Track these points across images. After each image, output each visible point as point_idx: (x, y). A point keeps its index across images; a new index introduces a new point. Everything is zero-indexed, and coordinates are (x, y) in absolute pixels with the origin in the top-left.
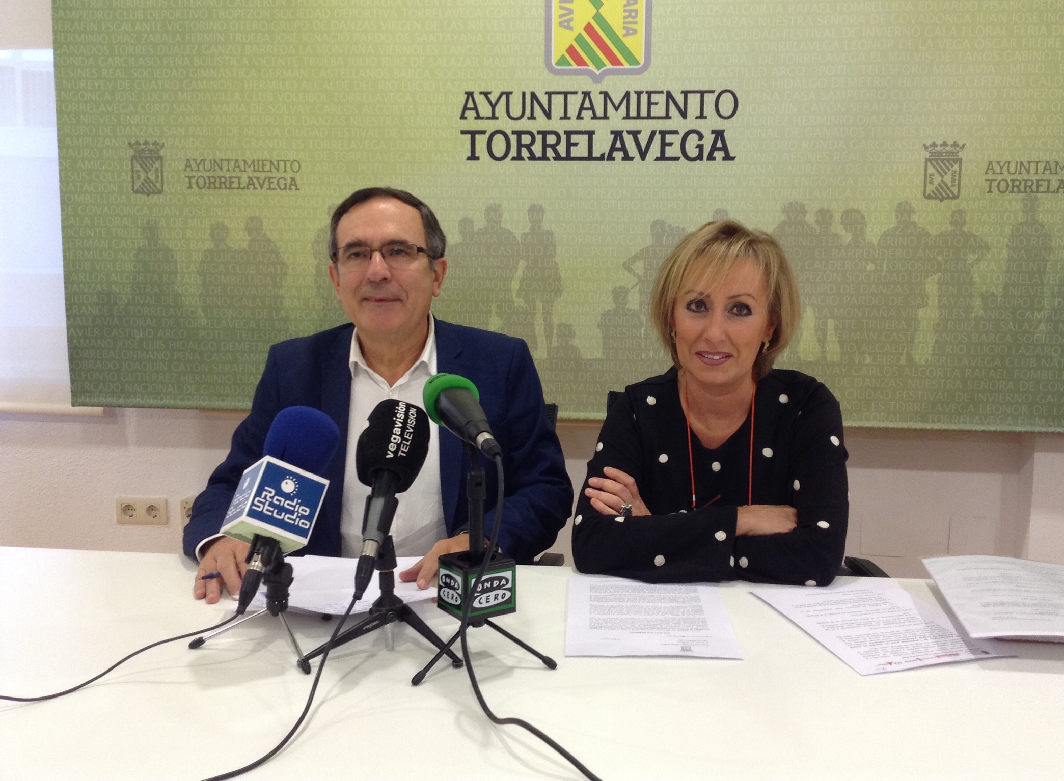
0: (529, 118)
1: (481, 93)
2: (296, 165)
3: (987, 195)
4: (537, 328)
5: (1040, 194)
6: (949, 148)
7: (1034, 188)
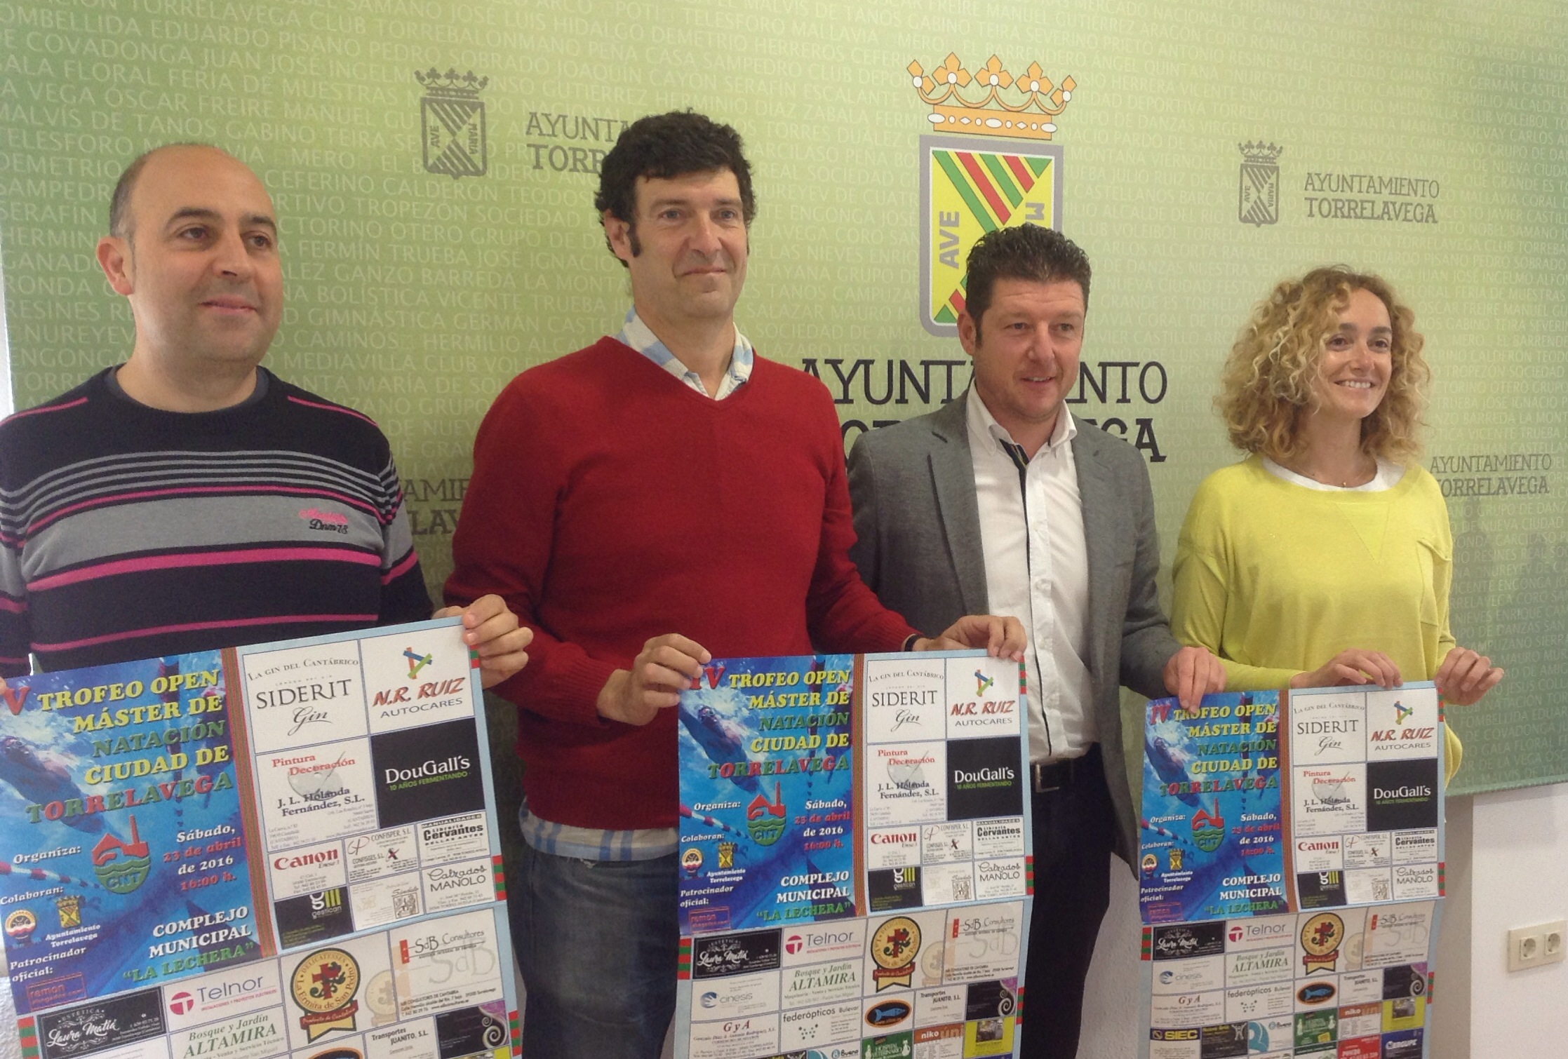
0: (897, 402)
1: (827, 361)
5: (1481, 497)
7: (1476, 489)
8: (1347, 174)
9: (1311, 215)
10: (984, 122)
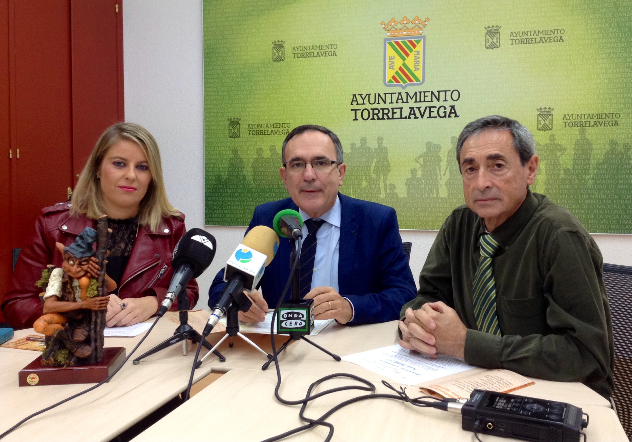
0: (377, 104)
1: (359, 95)
2: (289, 125)
3: (564, 128)
4: (381, 185)
6: (547, 110)
7: (584, 125)
8: (526, 31)
9: (512, 44)
10: (402, 33)
